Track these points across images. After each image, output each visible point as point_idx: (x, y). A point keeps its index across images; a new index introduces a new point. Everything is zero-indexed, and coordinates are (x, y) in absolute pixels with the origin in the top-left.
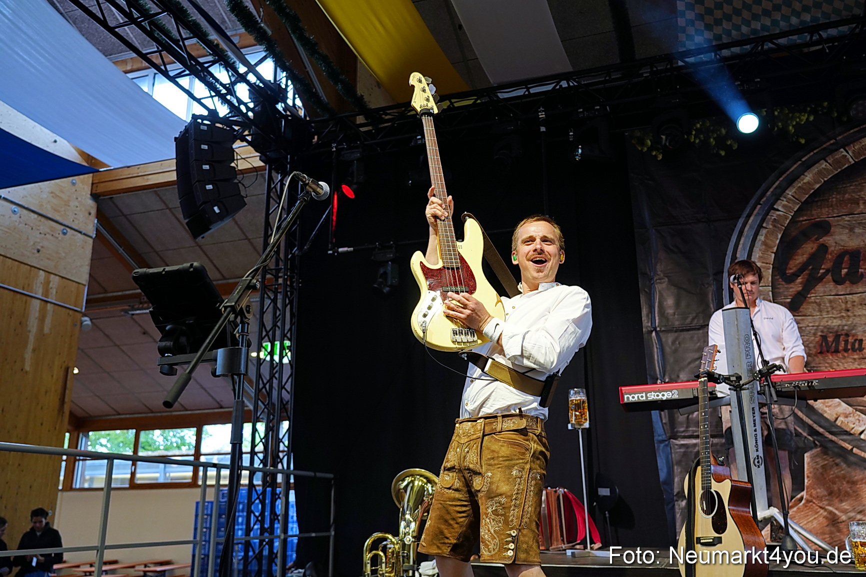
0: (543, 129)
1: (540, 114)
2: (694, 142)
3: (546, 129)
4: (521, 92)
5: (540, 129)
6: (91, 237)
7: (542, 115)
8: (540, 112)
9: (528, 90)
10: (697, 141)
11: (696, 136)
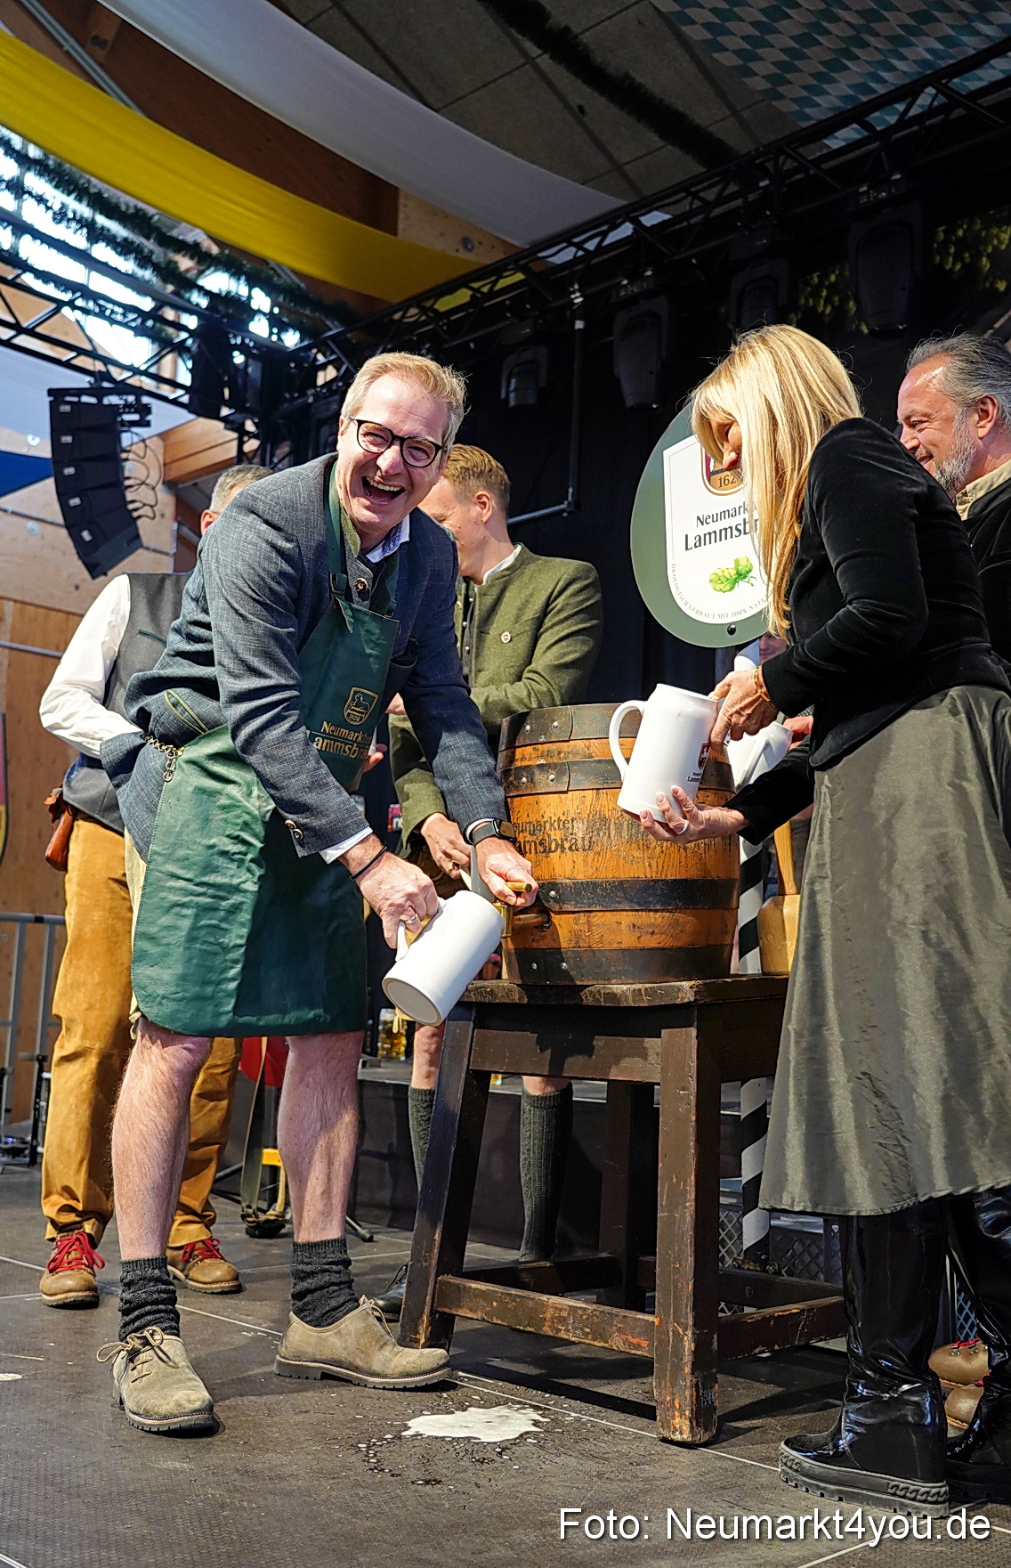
0: (579, 325)
1: (573, 296)
2: (823, 312)
3: (586, 326)
4: (568, 254)
5: (574, 324)
6: (166, 554)
7: (576, 298)
8: (574, 292)
9: (579, 246)
10: (828, 310)
11: (828, 300)
